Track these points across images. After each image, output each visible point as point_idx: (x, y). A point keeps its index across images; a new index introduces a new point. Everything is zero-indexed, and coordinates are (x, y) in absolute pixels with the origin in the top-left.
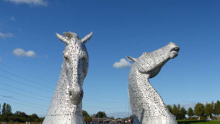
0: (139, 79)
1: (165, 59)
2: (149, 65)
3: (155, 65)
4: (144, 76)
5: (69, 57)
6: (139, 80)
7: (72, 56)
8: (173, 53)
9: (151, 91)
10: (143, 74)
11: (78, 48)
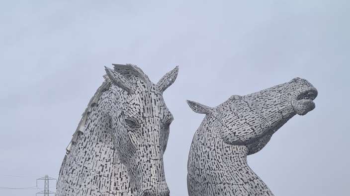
0: (225, 156)
1: (284, 114)
2: (249, 128)
3: (262, 127)
4: (235, 149)
5: (140, 122)
6: (225, 159)
7: (147, 119)
8: (305, 104)
9: (253, 184)
10: (233, 146)
11: (156, 102)
